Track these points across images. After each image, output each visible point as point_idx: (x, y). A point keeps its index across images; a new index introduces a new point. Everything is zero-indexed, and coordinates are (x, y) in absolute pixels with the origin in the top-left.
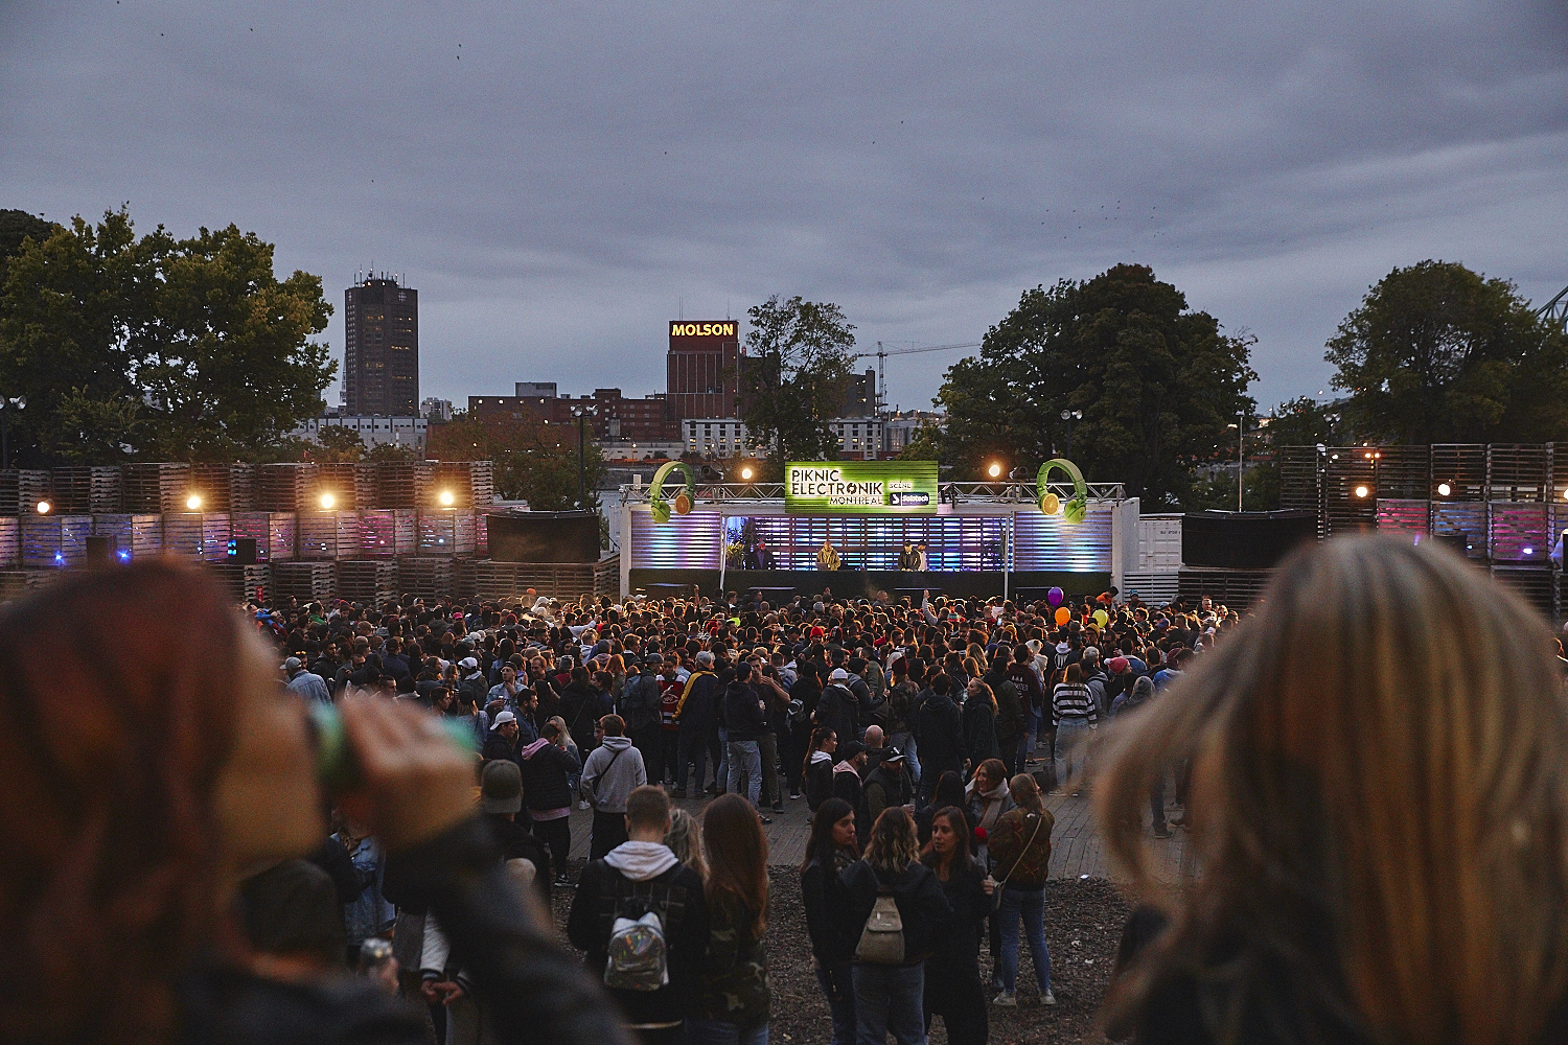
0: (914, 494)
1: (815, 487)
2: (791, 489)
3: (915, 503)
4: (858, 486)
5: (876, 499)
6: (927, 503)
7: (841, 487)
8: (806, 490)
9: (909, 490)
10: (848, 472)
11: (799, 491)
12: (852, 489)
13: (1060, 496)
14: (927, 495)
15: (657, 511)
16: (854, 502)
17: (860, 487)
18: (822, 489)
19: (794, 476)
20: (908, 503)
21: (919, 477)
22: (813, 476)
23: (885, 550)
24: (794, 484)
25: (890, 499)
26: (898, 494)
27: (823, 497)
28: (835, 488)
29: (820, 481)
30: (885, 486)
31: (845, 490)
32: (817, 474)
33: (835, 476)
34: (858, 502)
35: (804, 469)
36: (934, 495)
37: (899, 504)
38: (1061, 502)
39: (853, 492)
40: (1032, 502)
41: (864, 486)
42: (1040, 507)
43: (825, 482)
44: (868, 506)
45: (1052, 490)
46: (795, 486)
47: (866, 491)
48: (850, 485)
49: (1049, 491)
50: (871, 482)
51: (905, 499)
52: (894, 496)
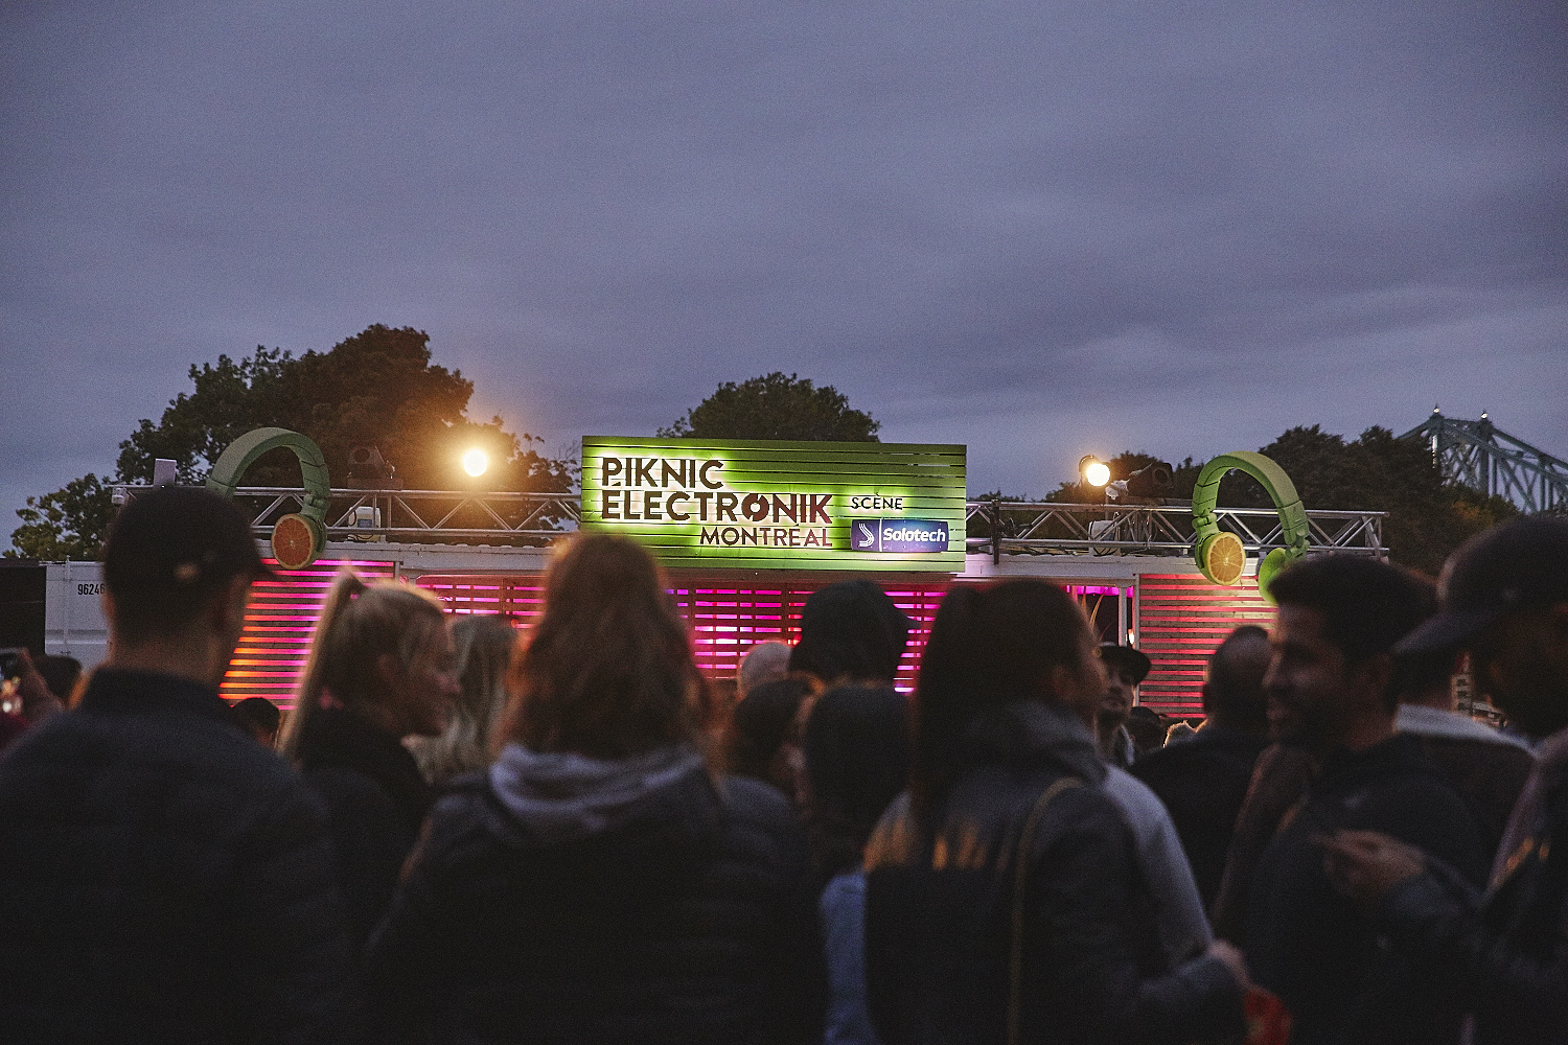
1: (663, 501)
2: (599, 506)
4: (770, 501)
5: (818, 533)
7: (727, 502)
8: (638, 507)
9: (897, 515)
10: (745, 467)
11: (621, 510)
12: (755, 508)
13: (1246, 540)
16: (760, 541)
17: (778, 504)
18: (679, 507)
19: (607, 473)
21: (922, 483)
22: (656, 472)
24: (606, 494)
26: (872, 524)
27: (681, 527)
28: (712, 503)
29: (674, 485)
30: (838, 505)
31: (738, 510)
32: (666, 469)
33: (712, 475)
34: (771, 542)
35: (634, 454)
36: (958, 537)
37: (872, 549)
38: (1251, 554)
39: (759, 516)
40: (1177, 553)
41: (787, 502)
42: (1202, 564)
43: (687, 489)
44: (796, 552)
45: (1223, 526)
46: (611, 499)
47: (792, 514)
48: (751, 499)
49: (1223, 527)
50: (805, 492)
51: (890, 534)
52: (862, 527)
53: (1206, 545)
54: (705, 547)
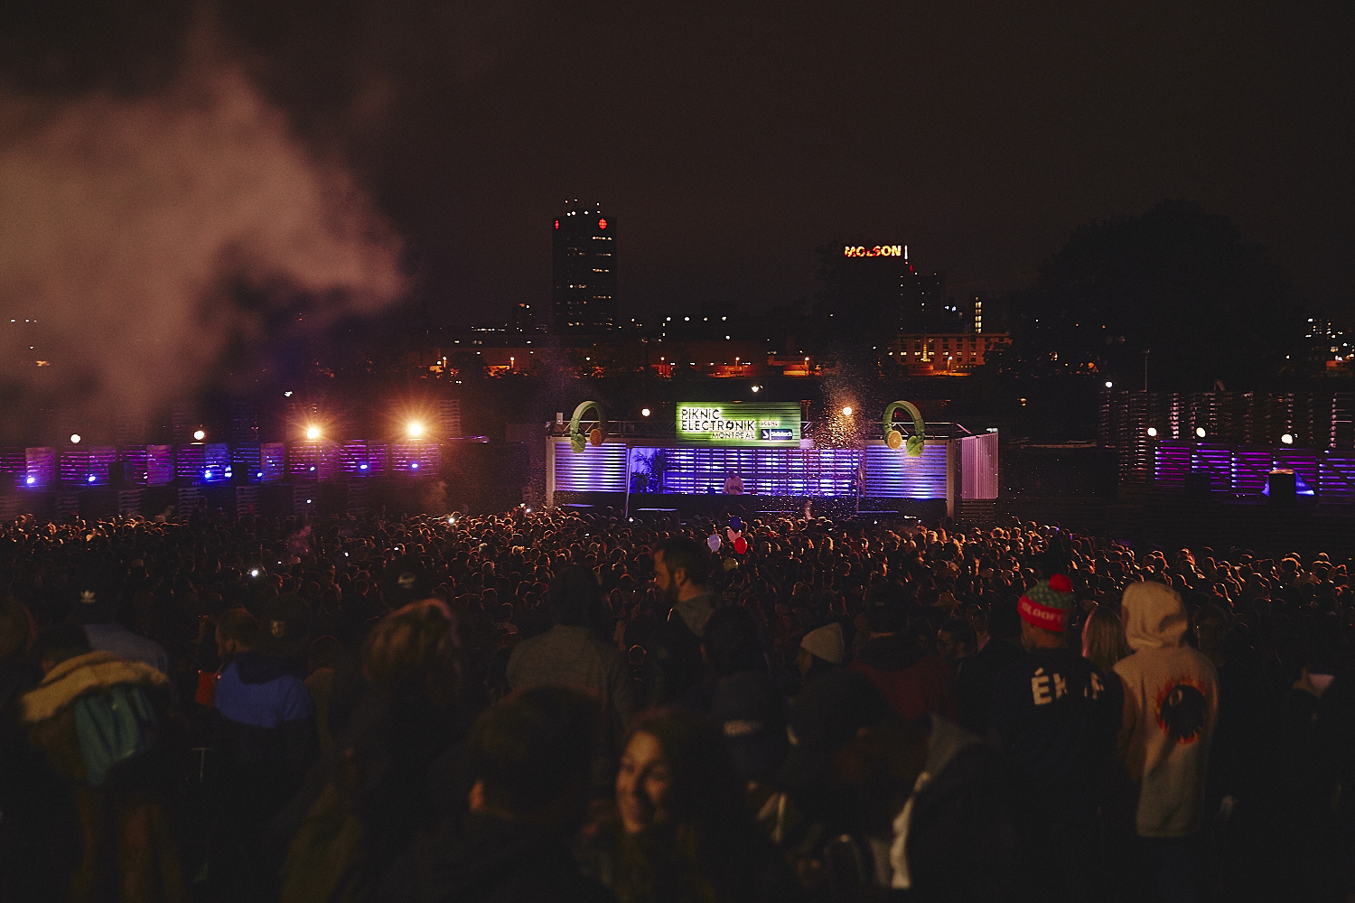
0: (780, 430)
1: (701, 424)
2: (681, 426)
3: (781, 438)
4: (734, 423)
5: (750, 434)
6: (790, 438)
7: (721, 424)
8: (693, 426)
9: (777, 427)
10: (727, 412)
11: (687, 427)
12: (730, 425)
13: (903, 433)
14: (791, 431)
15: (575, 443)
16: (731, 437)
17: (737, 424)
18: (705, 426)
19: (683, 414)
20: (774, 438)
21: (785, 416)
22: (698, 414)
23: (771, 476)
25: (761, 435)
26: (768, 431)
27: (707, 432)
29: (704, 418)
30: (757, 424)
31: (724, 427)
32: (702, 413)
33: (716, 414)
34: (735, 437)
35: (692, 409)
36: (797, 433)
37: (768, 439)
38: (904, 438)
39: (731, 428)
40: (879, 438)
41: (739, 423)
42: (886, 442)
43: (707, 420)
44: (743, 440)
45: (896, 428)
46: (684, 423)
47: (741, 427)
48: (729, 422)
49: (894, 429)
50: (746, 420)
51: (773, 434)
52: (764, 432)
53: (888, 435)
54: (714, 439)
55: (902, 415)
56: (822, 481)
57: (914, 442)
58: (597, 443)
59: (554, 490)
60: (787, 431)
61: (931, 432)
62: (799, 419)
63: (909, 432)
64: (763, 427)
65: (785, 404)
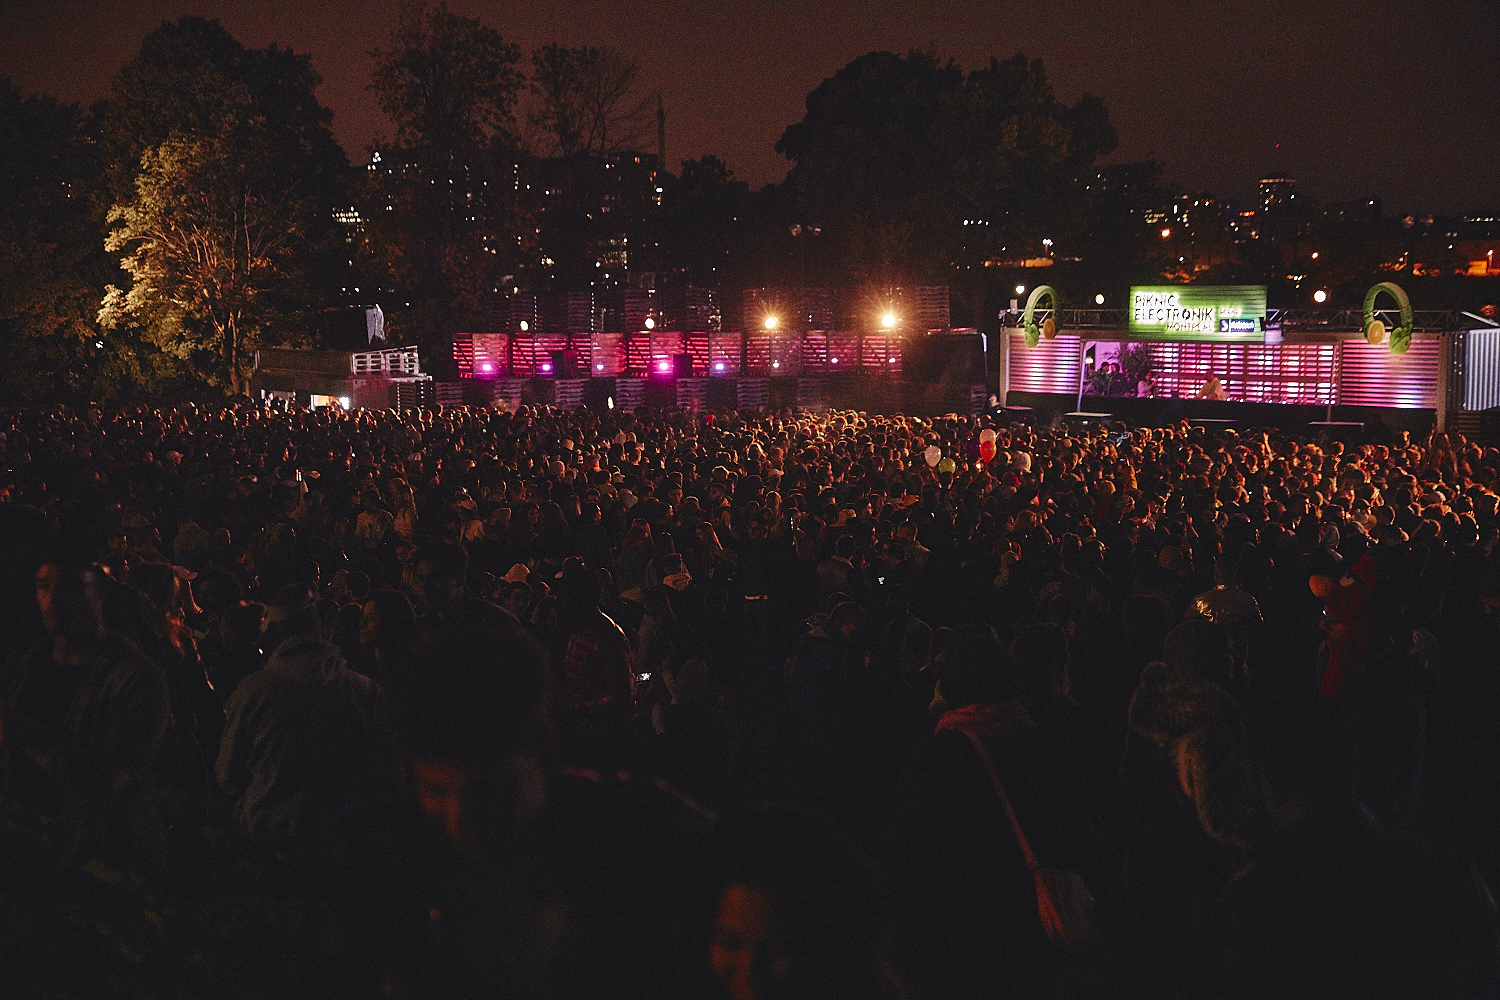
0: (1242, 320)
1: (1155, 312)
2: (1135, 315)
3: (1241, 330)
4: (1191, 311)
5: (1208, 325)
6: (1252, 330)
7: (1176, 312)
8: (1147, 316)
9: (1238, 316)
10: (1184, 298)
11: (1141, 317)
12: (1186, 315)
13: (1386, 324)
14: (1253, 321)
15: (1029, 335)
16: (1188, 328)
17: (1194, 313)
18: (1160, 315)
19: (1137, 301)
20: (1233, 330)
21: (1248, 302)
22: (1153, 300)
23: (1264, 379)
24: (1136, 310)
25: (1220, 327)
26: (1227, 321)
27: (1161, 323)
28: (1171, 313)
29: (1159, 306)
30: (1215, 313)
31: (1180, 316)
32: (1157, 299)
33: (1172, 301)
34: (1191, 329)
35: (1146, 294)
36: (1258, 324)
37: (1227, 331)
38: (1387, 331)
39: (1188, 318)
40: (1358, 331)
41: (1196, 311)
42: (1366, 336)
43: (1162, 307)
44: (1200, 333)
45: (1379, 317)
46: (1138, 312)
47: (1199, 317)
48: (1185, 311)
49: (1376, 318)
50: (1203, 308)
51: (1233, 325)
52: (1224, 323)
53: (1368, 327)
54: (1169, 331)
55: (1386, 300)
56: (1320, 385)
57: (1399, 335)
58: (1050, 335)
59: (1007, 390)
60: (1249, 321)
61: (1420, 324)
62: (1264, 306)
63: (1392, 322)
64: (1222, 316)
65: (1247, 287)
